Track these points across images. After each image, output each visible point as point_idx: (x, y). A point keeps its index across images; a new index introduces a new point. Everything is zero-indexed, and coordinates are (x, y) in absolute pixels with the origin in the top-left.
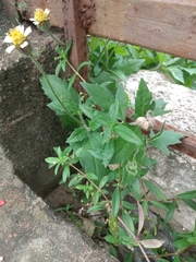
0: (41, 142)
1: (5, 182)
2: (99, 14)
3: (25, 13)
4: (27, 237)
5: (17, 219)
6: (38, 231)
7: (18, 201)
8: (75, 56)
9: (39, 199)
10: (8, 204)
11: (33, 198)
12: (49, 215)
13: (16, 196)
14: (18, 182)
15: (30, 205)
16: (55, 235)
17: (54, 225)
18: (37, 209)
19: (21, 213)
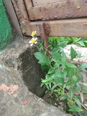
0: (36, 77)
1: (26, 94)
2: (52, 29)
3: (25, 33)
4: (39, 114)
5: (34, 107)
6: (43, 111)
7: (32, 100)
8: (45, 44)
9: (40, 98)
10: (29, 102)
11: (38, 99)
12: (45, 104)
13: (31, 99)
14: (31, 93)
15: (37, 101)
16: (49, 111)
17: (48, 107)
18: (40, 102)
19: (35, 105)
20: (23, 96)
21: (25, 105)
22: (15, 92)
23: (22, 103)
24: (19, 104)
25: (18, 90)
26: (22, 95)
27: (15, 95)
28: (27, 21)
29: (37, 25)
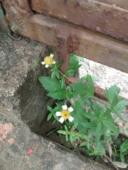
4: (52, 165)
5: (43, 157)
6: (56, 161)
7: (39, 147)
9: (51, 143)
10: (35, 150)
11: (47, 143)
12: (59, 151)
13: (38, 145)
14: (35, 136)
15: (47, 148)
16: (65, 160)
17: (64, 155)
18: (52, 149)
19: (44, 153)
20: (24, 141)
21: (29, 155)
22: (9, 136)
23: (24, 152)
24: (20, 154)
25: (14, 131)
26: (21, 139)
27: (11, 141)
28: (24, 12)
29: (49, 29)
